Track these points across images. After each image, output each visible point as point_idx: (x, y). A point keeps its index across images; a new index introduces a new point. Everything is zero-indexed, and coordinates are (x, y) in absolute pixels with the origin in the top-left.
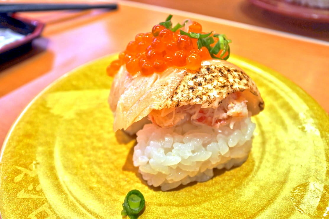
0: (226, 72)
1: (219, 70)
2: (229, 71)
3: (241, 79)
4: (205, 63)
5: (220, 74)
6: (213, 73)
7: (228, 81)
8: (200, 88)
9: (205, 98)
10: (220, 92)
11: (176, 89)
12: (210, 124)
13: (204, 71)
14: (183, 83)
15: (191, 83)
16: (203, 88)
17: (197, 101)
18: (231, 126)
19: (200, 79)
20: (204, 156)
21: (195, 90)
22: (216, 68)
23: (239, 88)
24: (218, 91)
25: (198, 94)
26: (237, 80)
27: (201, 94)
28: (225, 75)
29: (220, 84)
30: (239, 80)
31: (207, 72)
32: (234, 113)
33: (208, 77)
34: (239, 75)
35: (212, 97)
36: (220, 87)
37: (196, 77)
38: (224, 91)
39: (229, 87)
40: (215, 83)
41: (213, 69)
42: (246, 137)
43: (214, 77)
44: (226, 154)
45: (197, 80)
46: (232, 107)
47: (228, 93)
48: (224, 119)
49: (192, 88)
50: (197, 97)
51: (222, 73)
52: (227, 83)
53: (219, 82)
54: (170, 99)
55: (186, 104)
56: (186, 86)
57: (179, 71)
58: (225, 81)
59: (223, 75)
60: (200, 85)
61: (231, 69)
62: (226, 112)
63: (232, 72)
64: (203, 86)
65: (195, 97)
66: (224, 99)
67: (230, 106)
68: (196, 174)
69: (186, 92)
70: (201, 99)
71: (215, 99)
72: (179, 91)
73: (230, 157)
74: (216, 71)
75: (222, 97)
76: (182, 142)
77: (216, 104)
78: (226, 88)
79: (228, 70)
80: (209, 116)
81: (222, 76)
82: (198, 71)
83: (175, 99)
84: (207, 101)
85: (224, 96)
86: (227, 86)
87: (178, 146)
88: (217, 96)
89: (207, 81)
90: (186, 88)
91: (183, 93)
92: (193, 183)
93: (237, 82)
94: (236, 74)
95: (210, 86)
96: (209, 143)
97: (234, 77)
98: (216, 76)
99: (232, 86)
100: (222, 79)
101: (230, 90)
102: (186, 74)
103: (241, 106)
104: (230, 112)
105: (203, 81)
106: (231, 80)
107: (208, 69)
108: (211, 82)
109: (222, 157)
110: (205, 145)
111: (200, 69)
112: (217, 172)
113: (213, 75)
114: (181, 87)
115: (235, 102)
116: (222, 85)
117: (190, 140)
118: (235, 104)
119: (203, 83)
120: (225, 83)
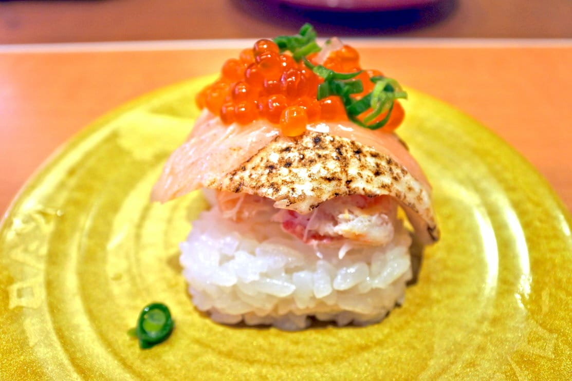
0: (350, 154)
1: (336, 146)
2: (358, 152)
3: (377, 174)
4: (322, 128)
5: (334, 154)
6: (323, 149)
7: (346, 172)
8: (284, 171)
9: (284, 190)
10: (318, 188)
11: (248, 161)
12: (301, 236)
13: (308, 141)
14: (263, 154)
15: (274, 158)
16: (290, 171)
17: (268, 192)
18: (342, 254)
19: (294, 155)
20: (283, 288)
21: (274, 171)
22: (332, 142)
23: (364, 189)
24: (315, 184)
25: (275, 180)
26: (367, 173)
27: (280, 182)
28: (345, 158)
29: (324, 173)
30: (371, 175)
31: (311, 145)
32: (347, 232)
33: (309, 154)
34: (378, 165)
35: (298, 192)
36: (322, 178)
37: (288, 149)
38: (328, 190)
39: (344, 182)
40: (317, 168)
41: (327, 143)
42: (376, 281)
43: (319, 156)
44: (328, 297)
45: (286, 155)
46: (347, 221)
47: (337, 194)
48: (331, 238)
49: (272, 167)
50: (272, 185)
51: (340, 153)
52: (340, 175)
53: (324, 168)
54: (230, 176)
55: (251, 192)
56: (265, 161)
57: (269, 131)
58: (338, 170)
59: (341, 157)
60: (288, 164)
61: (366, 149)
62: (336, 223)
63: (365, 156)
64: (291, 169)
65: (267, 184)
66: (323, 203)
67: (341, 216)
69: (260, 171)
70: (277, 190)
71: (303, 197)
72: (249, 166)
73: (336, 305)
74: (330, 146)
75: (318, 197)
76: (253, 253)
77: (303, 207)
78: (334, 183)
79: (356, 150)
80: (300, 224)
81: (338, 159)
82: (296, 140)
83: (237, 178)
84: (287, 197)
85: (325, 197)
86: (339, 180)
87: (242, 257)
88: (309, 193)
89: (303, 161)
90: (263, 164)
91: (253, 172)
92: (263, 326)
93: (365, 177)
94: (371, 161)
95: (302, 172)
96: (298, 269)
97: (363, 167)
98: (325, 157)
99: (348, 182)
100: (334, 166)
101: (343, 188)
102: (276, 139)
103: (367, 223)
104: (341, 229)
105: (297, 159)
106: (353, 170)
107: (317, 140)
108: (310, 166)
109: (321, 303)
110: (289, 271)
111: (301, 137)
112: (313, 322)
113: (322, 152)
114: (257, 160)
115: (357, 212)
116: (329, 176)
117: (265, 253)
118: (357, 216)
119: (295, 164)
120: (335, 173)
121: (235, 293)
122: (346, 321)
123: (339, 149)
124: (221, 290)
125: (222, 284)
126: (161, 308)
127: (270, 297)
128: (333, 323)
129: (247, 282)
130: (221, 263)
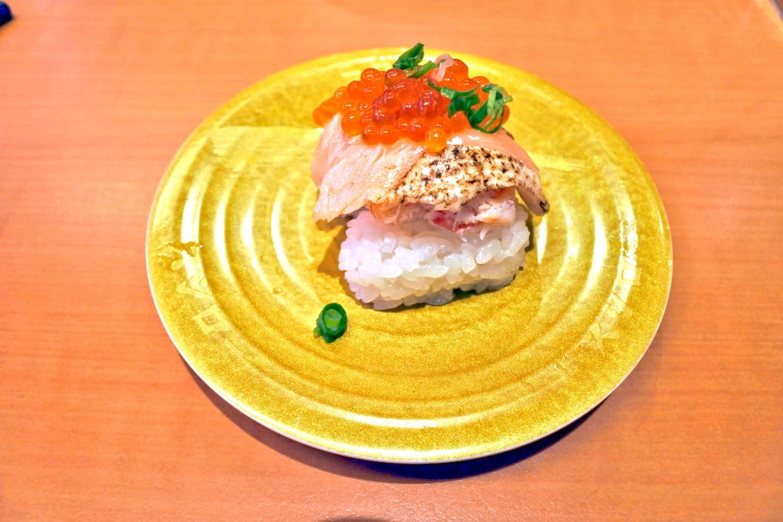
0: (482, 159)
1: (471, 154)
2: (488, 156)
3: (504, 171)
4: (456, 141)
5: (472, 162)
6: (462, 158)
7: (482, 173)
8: (437, 181)
9: (441, 196)
10: (465, 190)
11: (405, 177)
12: (450, 228)
13: (449, 154)
14: (415, 169)
15: (426, 172)
16: (442, 181)
17: (428, 199)
18: (482, 236)
19: (441, 167)
20: (439, 270)
21: (429, 182)
22: (468, 151)
23: (497, 185)
24: (463, 188)
25: (432, 189)
26: (497, 172)
27: (436, 190)
28: (480, 163)
29: (468, 178)
30: (501, 172)
31: (453, 157)
32: (486, 219)
33: (454, 164)
34: (503, 164)
35: (452, 196)
36: (467, 182)
37: (435, 163)
38: (472, 189)
39: (482, 182)
40: (461, 175)
41: (464, 153)
42: (508, 252)
43: (461, 165)
44: (472, 272)
45: (435, 168)
46: (485, 210)
47: (479, 192)
48: (472, 225)
49: (426, 179)
50: (431, 194)
51: (475, 160)
52: (478, 178)
53: (467, 174)
54: (393, 191)
55: (414, 201)
56: (419, 175)
57: (414, 149)
58: (477, 173)
59: (477, 164)
60: (439, 175)
61: (493, 153)
62: (476, 214)
63: (493, 158)
64: (442, 178)
65: (427, 193)
66: (470, 200)
67: (481, 208)
68: (425, 293)
69: (417, 183)
70: (436, 197)
71: (456, 199)
72: (408, 180)
73: (479, 276)
74: (467, 156)
75: (467, 197)
76: (409, 248)
77: (456, 207)
78: (475, 184)
79: (486, 155)
80: (450, 218)
81: (475, 164)
82: (440, 154)
83: (400, 192)
84: (444, 201)
85: (471, 196)
86: (479, 181)
87: (401, 252)
88: (459, 195)
89: (450, 171)
90: (418, 178)
91: (412, 185)
92: (419, 306)
93: (496, 175)
94: (498, 162)
95: (451, 180)
96: (448, 253)
97: (493, 168)
98: (465, 164)
99: (486, 181)
100: (473, 171)
101: (482, 187)
102: (423, 155)
103: (500, 209)
104: (482, 217)
105: (445, 169)
106: (487, 172)
107: (456, 152)
108: (456, 174)
109: (467, 276)
110: (441, 256)
111: (443, 151)
112: (459, 294)
113: (462, 162)
114: (412, 175)
115: (492, 202)
116: (471, 180)
117: (420, 246)
118: (491, 205)
119: (443, 175)
120: (475, 176)
121: (399, 282)
122: (484, 288)
123: (474, 156)
124: (387, 281)
125: (389, 277)
126: (336, 307)
127: (428, 279)
128: (473, 292)
129: (411, 271)
130: (383, 260)
